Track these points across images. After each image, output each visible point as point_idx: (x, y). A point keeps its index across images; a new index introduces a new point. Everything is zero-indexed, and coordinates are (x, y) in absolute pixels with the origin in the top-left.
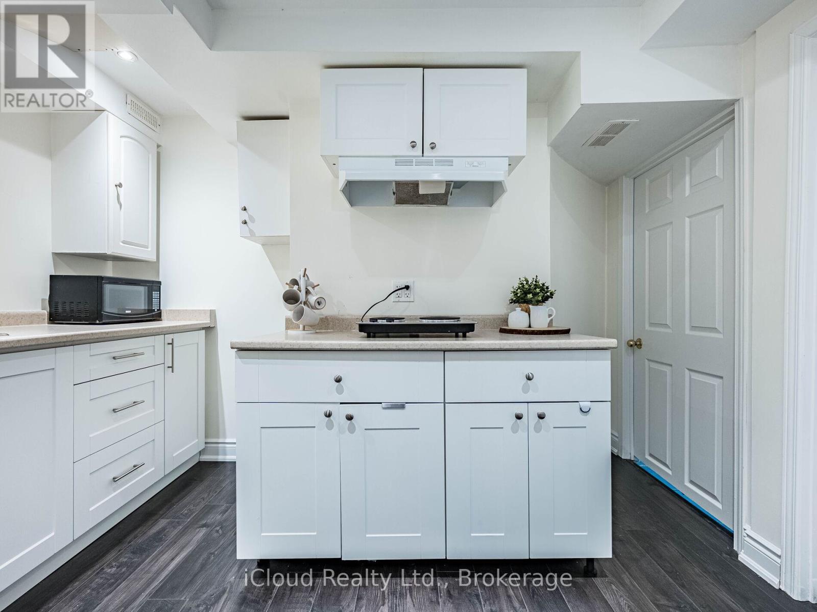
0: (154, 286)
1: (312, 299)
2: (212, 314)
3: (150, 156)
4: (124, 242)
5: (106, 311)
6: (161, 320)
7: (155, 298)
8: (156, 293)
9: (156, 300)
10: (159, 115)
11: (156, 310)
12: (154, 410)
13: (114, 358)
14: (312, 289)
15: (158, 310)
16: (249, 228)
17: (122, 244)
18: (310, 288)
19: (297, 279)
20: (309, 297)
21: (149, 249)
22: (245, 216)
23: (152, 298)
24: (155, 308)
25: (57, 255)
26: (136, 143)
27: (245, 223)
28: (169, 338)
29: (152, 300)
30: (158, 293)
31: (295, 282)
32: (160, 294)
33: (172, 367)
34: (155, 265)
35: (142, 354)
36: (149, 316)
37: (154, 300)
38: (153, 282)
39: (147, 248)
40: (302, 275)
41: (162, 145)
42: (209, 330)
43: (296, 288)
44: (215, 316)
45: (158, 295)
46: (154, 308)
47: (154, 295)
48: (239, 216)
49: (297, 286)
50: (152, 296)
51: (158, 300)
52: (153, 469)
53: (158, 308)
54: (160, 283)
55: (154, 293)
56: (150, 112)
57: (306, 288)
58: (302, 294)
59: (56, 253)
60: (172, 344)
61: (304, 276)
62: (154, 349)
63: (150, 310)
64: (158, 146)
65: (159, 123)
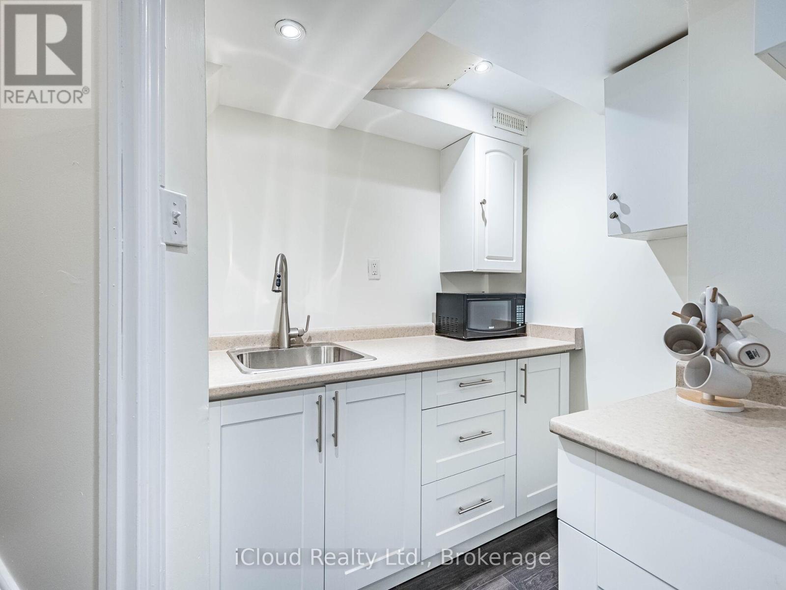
0: (519, 299)
1: (735, 344)
2: (579, 334)
3: (516, 162)
4: (489, 258)
5: (471, 328)
6: (526, 335)
7: (519, 313)
8: (520, 306)
9: (520, 314)
10: (525, 116)
11: (520, 325)
12: (503, 442)
13: (461, 385)
14: (733, 325)
15: (522, 325)
16: (621, 223)
17: (486, 260)
18: (727, 323)
19: (698, 303)
20: (726, 341)
21: (514, 261)
22: (615, 207)
23: (516, 313)
24: (519, 322)
25: (444, 275)
26: (502, 154)
27: (615, 216)
28: (522, 362)
29: (516, 316)
30: (523, 306)
31: (692, 310)
32: (524, 307)
33: (525, 397)
34: (520, 277)
35: (490, 381)
36: (511, 332)
37: (518, 314)
38: (516, 295)
39: (512, 259)
40: (709, 297)
41: (528, 147)
42: (576, 353)
43: (693, 322)
44: (583, 337)
45: (523, 309)
46: (517, 323)
47: (518, 309)
48: (605, 207)
49: (698, 319)
50: (516, 310)
51: (523, 314)
52: (503, 507)
53: (523, 323)
54: (524, 295)
55: (518, 306)
56: (519, 118)
57: (719, 323)
58: (707, 336)
59: (443, 273)
60: (525, 370)
61: (713, 300)
62: (505, 375)
63: (514, 324)
64: (525, 150)
65: (525, 125)
